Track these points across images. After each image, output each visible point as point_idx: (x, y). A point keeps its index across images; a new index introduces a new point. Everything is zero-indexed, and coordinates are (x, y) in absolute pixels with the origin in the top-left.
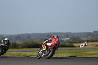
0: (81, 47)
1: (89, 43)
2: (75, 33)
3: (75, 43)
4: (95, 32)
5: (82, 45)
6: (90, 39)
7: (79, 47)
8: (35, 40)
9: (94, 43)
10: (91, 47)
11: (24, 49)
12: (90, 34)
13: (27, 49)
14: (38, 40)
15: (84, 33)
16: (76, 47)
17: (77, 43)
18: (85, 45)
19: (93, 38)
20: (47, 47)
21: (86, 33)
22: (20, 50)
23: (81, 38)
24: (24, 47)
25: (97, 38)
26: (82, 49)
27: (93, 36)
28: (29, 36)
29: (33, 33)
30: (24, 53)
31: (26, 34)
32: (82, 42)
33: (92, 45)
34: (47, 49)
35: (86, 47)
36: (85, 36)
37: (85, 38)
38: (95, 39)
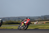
0: (35, 24)
1: (39, 22)
2: (32, 17)
3: (32, 22)
4: (42, 16)
5: (35, 23)
6: (39, 20)
7: (34, 24)
8: (12, 20)
9: (41, 22)
10: (40, 24)
11: (6, 25)
12: (39, 17)
13: (8, 25)
14: (13, 20)
15: (37, 17)
16: (32, 24)
17: (33, 22)
18: (37, 23)
19: (41, 19)
20: (24, 24)
21: (38, 17)
22: (4, 25)
23: (35, 19)
24: (6, 24)
25: (43, 19)
26: (35, 25)
27: (41, 18)
28: (9, 18)
29: (11, 17)
30: (6, 27)
31: (7, 17)
32: (35, 21)
33: (40, 23)
34: (24, 25)
35: (38, 24)
36: (37, 18)
37: (37, 19)
38: (42, 20)
